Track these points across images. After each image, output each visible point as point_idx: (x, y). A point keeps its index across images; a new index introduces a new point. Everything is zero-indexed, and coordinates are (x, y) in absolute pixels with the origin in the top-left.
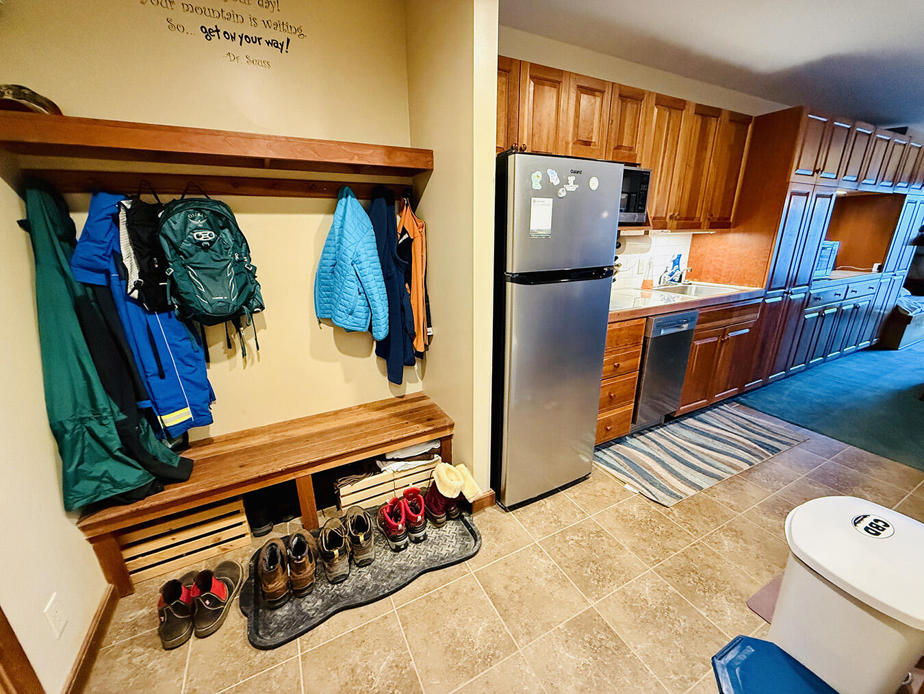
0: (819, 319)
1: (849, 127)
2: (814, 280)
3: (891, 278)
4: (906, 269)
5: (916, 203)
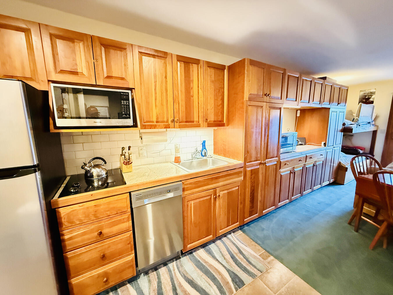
0: (291, 174)
1: (282, 72)
2: (281, 154)
3: (333, 149)
4: (340, 144)
5: (337, 112)
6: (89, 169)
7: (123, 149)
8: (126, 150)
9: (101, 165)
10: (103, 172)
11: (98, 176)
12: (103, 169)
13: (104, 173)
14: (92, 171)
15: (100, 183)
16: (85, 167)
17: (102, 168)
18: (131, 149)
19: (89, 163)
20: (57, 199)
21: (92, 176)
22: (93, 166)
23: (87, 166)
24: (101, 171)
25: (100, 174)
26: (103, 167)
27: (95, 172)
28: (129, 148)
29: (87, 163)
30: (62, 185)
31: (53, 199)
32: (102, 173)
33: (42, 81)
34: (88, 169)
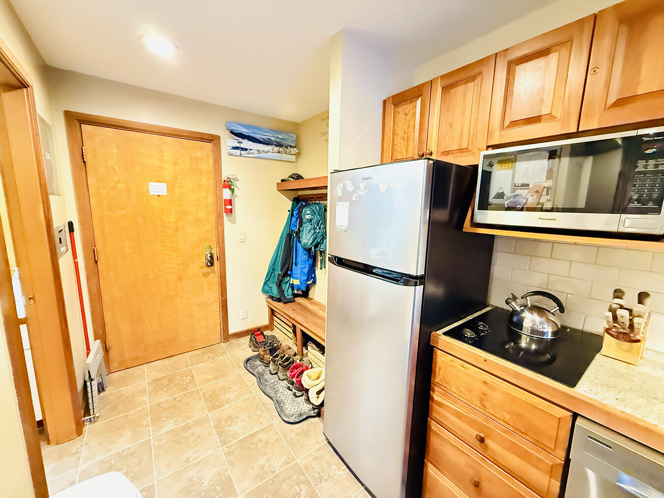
6: (519, 310)
7: (619, 294)
8: (630, 300)
9: (549, 312)
10: (546, 326)
11: (534, 331)
12: (548, 322)
13: (548, 331)
14: (523, 315)
15: (534, 347)
16: (512, 303)
17: (547, 318)
18: (648, 301)
19: (522, 298)
20: (441, 335)
21: (520, 325)
22: (529, 305)
23: (516, 302)
24: (541, 323)
25: (540, 328)
26: (552, 318)
27: (530, 320)
28: (642, 297)
29: (519, 295)
30: (468, 316)
31: (437, 332)
32: (544, 328)
33: (479, 149)
34: (518, 308)
